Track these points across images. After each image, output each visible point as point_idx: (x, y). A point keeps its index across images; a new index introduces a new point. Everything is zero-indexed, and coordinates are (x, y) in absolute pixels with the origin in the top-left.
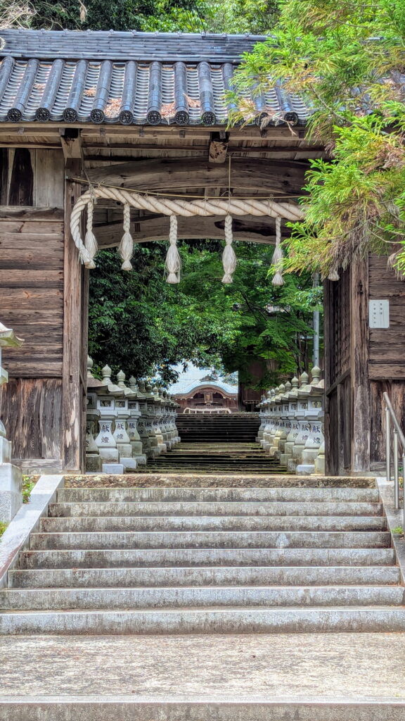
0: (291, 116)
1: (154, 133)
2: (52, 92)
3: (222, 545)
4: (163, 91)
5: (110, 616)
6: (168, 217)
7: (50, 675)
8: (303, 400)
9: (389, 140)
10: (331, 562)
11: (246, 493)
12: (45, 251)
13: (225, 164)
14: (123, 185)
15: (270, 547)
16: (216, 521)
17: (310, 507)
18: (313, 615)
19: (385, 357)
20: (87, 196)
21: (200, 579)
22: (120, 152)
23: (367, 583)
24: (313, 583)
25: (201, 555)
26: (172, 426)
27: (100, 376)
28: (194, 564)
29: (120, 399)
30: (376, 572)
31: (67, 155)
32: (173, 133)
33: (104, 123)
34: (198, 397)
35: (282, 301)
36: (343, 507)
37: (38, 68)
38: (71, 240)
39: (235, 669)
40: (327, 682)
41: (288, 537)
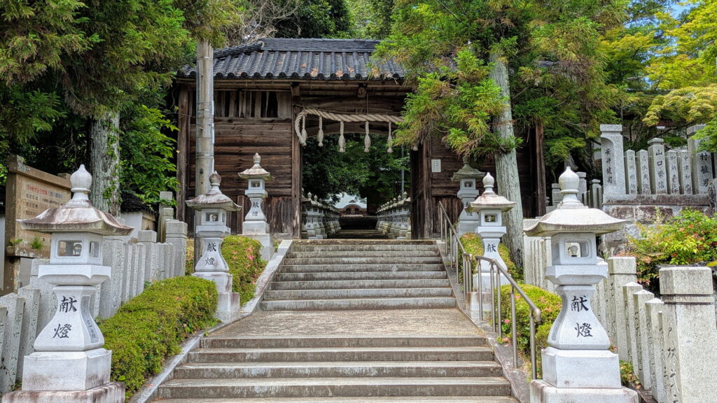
0: (396, 75)
1: (333, 84)
2: (286, 65)
3: (367, 270)
4: (337, 65)
5: (317, 302)
6: (339, 122)
7: (292, 327)
8: (399, 208)
9: (443, 84)
10: (417, 277)
11: (377, 247)
12: (284, 138)
13: (365, 98)
14: (319, 108)
15: (389, 271)
16: (364, 259)
17: (407, 253)
18: (411, 301)
19: (439, 186)
20: (302, 113)
21: (358, 286)
22: (317, 93)
23: (434, 287)
24: (410, 287)
25: (358, 275)
26: (337, 222)
27: (306, 196)
28: (354, 279)
29: (315, 208)
30: (438, 282)
31: (293, 94)
32: (341, 84)
33: (311, 79)
34: (348, 210)
35: (387, 165)
36: (421, 253)
37: (279, 55)
38: (295, 133)
39: (377, 324)
40: (421, 329)
41: (397, 266)
